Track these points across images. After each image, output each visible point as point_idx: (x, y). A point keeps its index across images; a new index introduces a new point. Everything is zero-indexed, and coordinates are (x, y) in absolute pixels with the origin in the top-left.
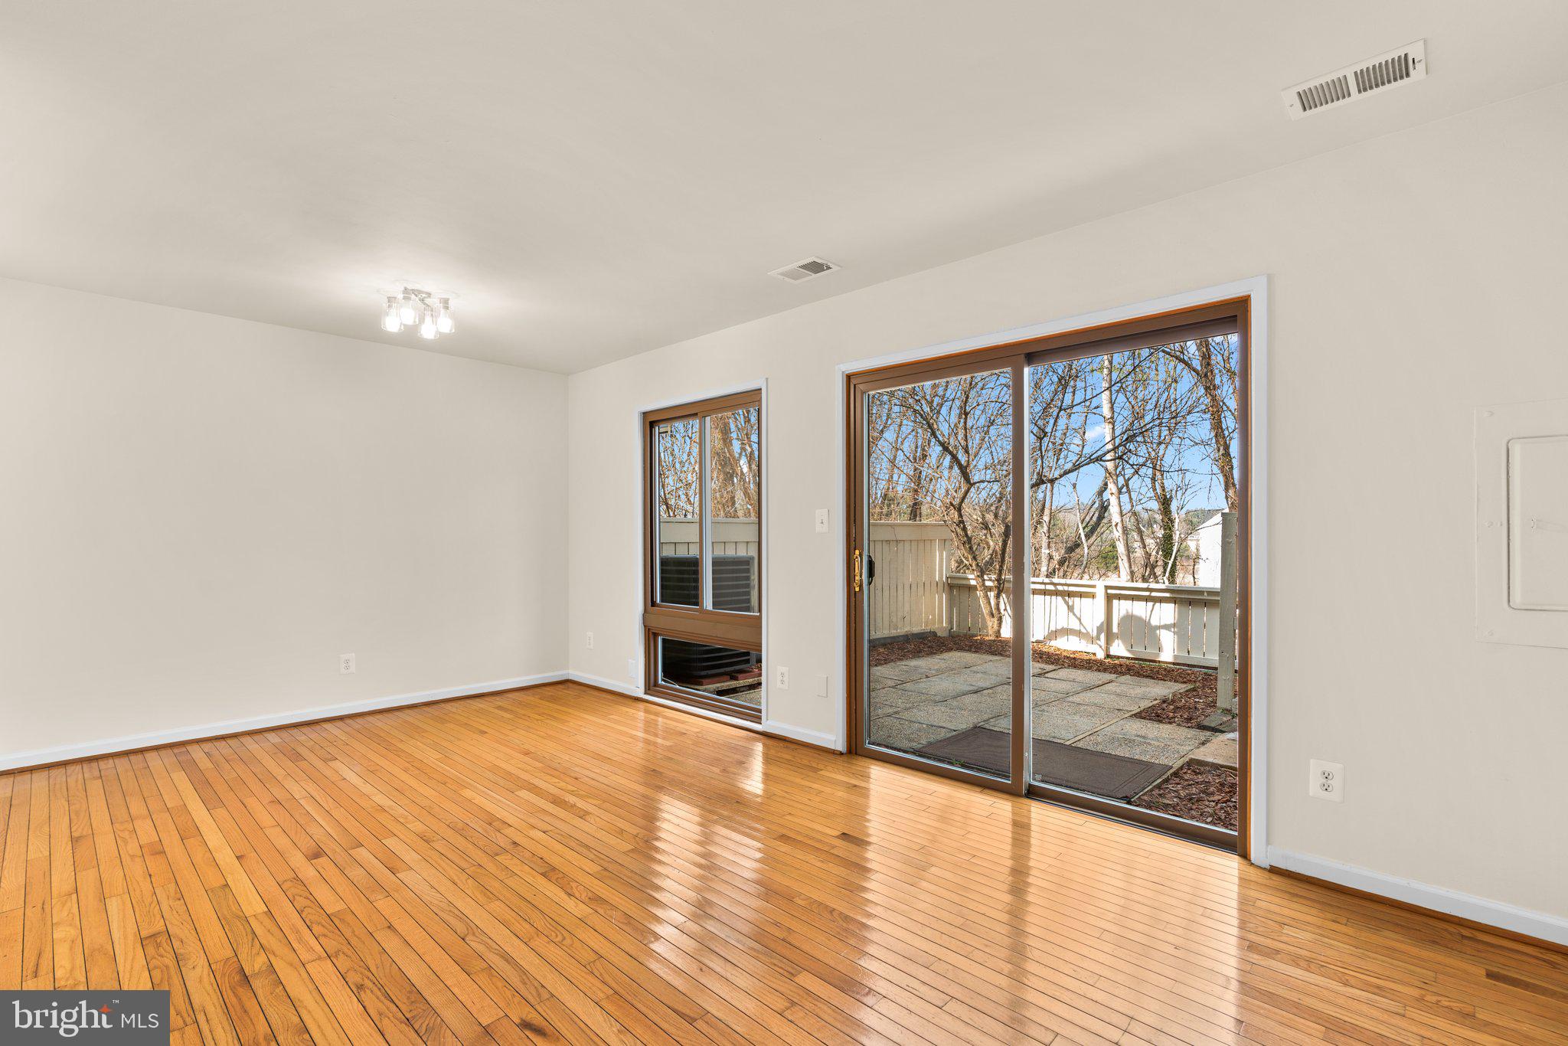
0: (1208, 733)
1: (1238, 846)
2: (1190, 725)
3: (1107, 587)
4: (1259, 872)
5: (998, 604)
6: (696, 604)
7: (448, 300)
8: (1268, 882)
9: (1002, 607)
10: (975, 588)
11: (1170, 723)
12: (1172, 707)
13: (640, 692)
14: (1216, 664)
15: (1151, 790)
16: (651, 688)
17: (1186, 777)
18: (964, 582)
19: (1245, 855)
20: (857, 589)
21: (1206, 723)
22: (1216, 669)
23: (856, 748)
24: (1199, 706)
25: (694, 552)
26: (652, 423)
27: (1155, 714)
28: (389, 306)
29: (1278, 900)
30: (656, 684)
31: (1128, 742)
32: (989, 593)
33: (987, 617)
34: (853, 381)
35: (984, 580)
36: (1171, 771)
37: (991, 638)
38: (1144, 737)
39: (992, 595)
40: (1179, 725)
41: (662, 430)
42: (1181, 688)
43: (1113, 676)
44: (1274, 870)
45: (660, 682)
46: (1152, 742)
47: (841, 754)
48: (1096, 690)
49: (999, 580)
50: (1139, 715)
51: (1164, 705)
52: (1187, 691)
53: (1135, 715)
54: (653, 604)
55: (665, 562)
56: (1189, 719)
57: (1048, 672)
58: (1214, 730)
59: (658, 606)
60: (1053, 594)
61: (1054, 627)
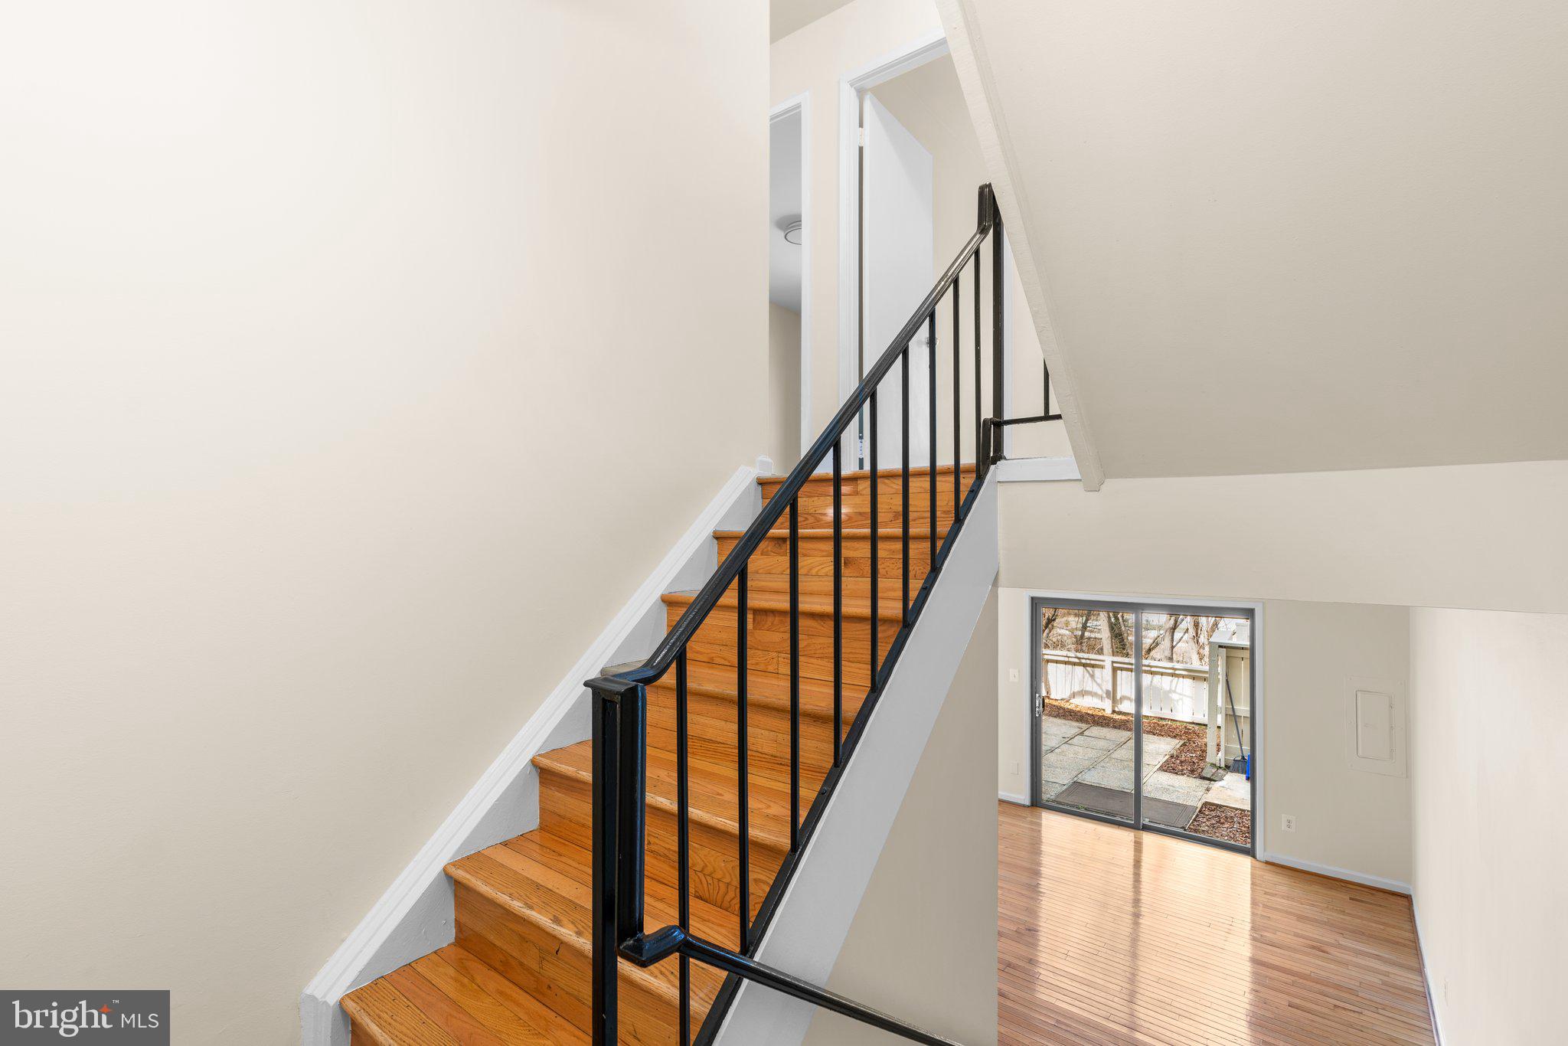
0: (1208, 783)
1: (1250, 852)
2: (1194, 775)
3: (1113, 662)
4: (1261, 864)
8: (1267, 868)
11: (1183, 775)
15: (1192, 822)
17: (1207, 813)
19: (1254, 856)
21: (1204, 773)
23: (1037, 802)
24: (1196, 761)
27: (1170, 768)
29: (1270, 875)
36: (1198, 810)
38: (1172, 786)
40: (1188, 776)
42: (1179, 742)
43: (1128, 733)
44: (1267, 863)
46: (1180, 790)
47: (1029, 806)
50: (1162, 768)
51: (1173, 760)
52: (1182, 746)
53: (1159, 768)
56: (1192, 772)
57: (1085, 729)
58: (1210, 780)
60: (1074, 664)
61: (1077, 689)
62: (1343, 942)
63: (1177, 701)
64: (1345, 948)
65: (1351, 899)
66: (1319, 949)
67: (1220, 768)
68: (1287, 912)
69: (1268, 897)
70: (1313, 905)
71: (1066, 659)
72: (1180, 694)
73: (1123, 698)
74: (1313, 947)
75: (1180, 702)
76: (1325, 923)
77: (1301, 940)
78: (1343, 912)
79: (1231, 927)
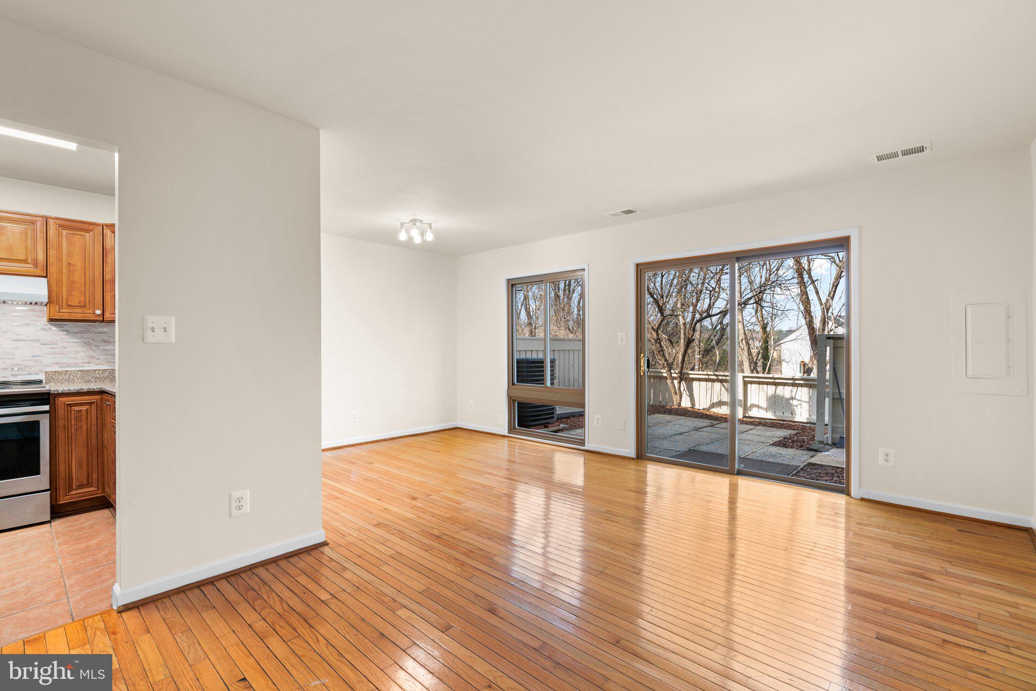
0: (814, 452)
1: (845, 491)
2: (803, 448)
3: (744, 377)
4: (855, 501)
5: (680, 387)
6: (543, 384)
7: (431, 224)
8: (861, 503)
9: (682, 389)
10: (666, 378)
11: (792, 448)
12: (790, 441)
13: (506, 433)
14: (815, 421)
16: (512, 429)
17: (808, 470)
18: (660, 375)
19: (848, 494)
20: (642, 374)
21: (812, 447)
22: (815, 424)
23: (641, 455)
24: (805, 440)
25: (541, 356)
26: (513, 285)
27: (783, 443)
28: (401, 228)
29: (865, 509)
30: (514, 428)
31: (774, 456)
32: (674, 381)
33: (673, 395)
34: (640, 267)
35: (671, 373)
36: (800, 468)
37: (675, 407)
38: (780, 454)
39: (676, 382)
40: (797, 449)
41: (517, 289)
42: (793, 432)
43: (752, 427)
44: (863, 499)
45: (517, 426)
46: (787, 456)
47: (634, 459)
48: (745, 433)
49: (681, 373)
50: (774, 444)
51: (786, 440)
52: (796, 434)
53: (772, 444)
54: (513, 384)
55: (519, 362)
56: (801, 446)
57: (715, 425)
58: (816, 451)
59: (516, 385)
60: (713, 381)
61: (715, 400)
62: (952, 569)
63: (796, 406)
64: (955, 576)
65: (958, 530)
66: (921, 575)
67: (827, 444)
68: (881, 540)
69: (861, 526)
70: (914, 535)
71: (707, 377)
72: (799, 400)
73: (753, 406)
74: (913, 574)
75: (799, 406)
76: (928, 551)
77: (898, 566)
78: (950, 542)
79: (811, 552)
